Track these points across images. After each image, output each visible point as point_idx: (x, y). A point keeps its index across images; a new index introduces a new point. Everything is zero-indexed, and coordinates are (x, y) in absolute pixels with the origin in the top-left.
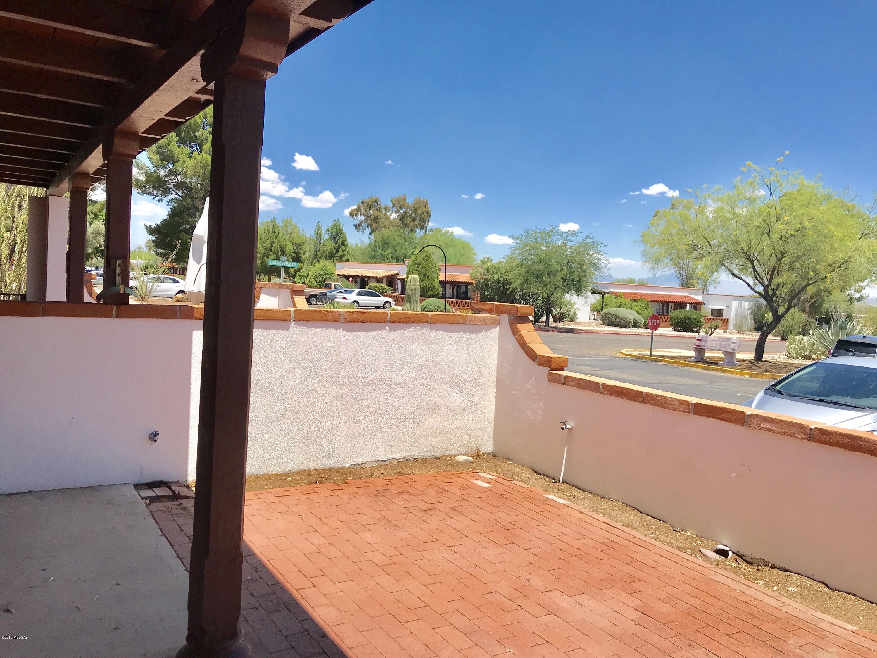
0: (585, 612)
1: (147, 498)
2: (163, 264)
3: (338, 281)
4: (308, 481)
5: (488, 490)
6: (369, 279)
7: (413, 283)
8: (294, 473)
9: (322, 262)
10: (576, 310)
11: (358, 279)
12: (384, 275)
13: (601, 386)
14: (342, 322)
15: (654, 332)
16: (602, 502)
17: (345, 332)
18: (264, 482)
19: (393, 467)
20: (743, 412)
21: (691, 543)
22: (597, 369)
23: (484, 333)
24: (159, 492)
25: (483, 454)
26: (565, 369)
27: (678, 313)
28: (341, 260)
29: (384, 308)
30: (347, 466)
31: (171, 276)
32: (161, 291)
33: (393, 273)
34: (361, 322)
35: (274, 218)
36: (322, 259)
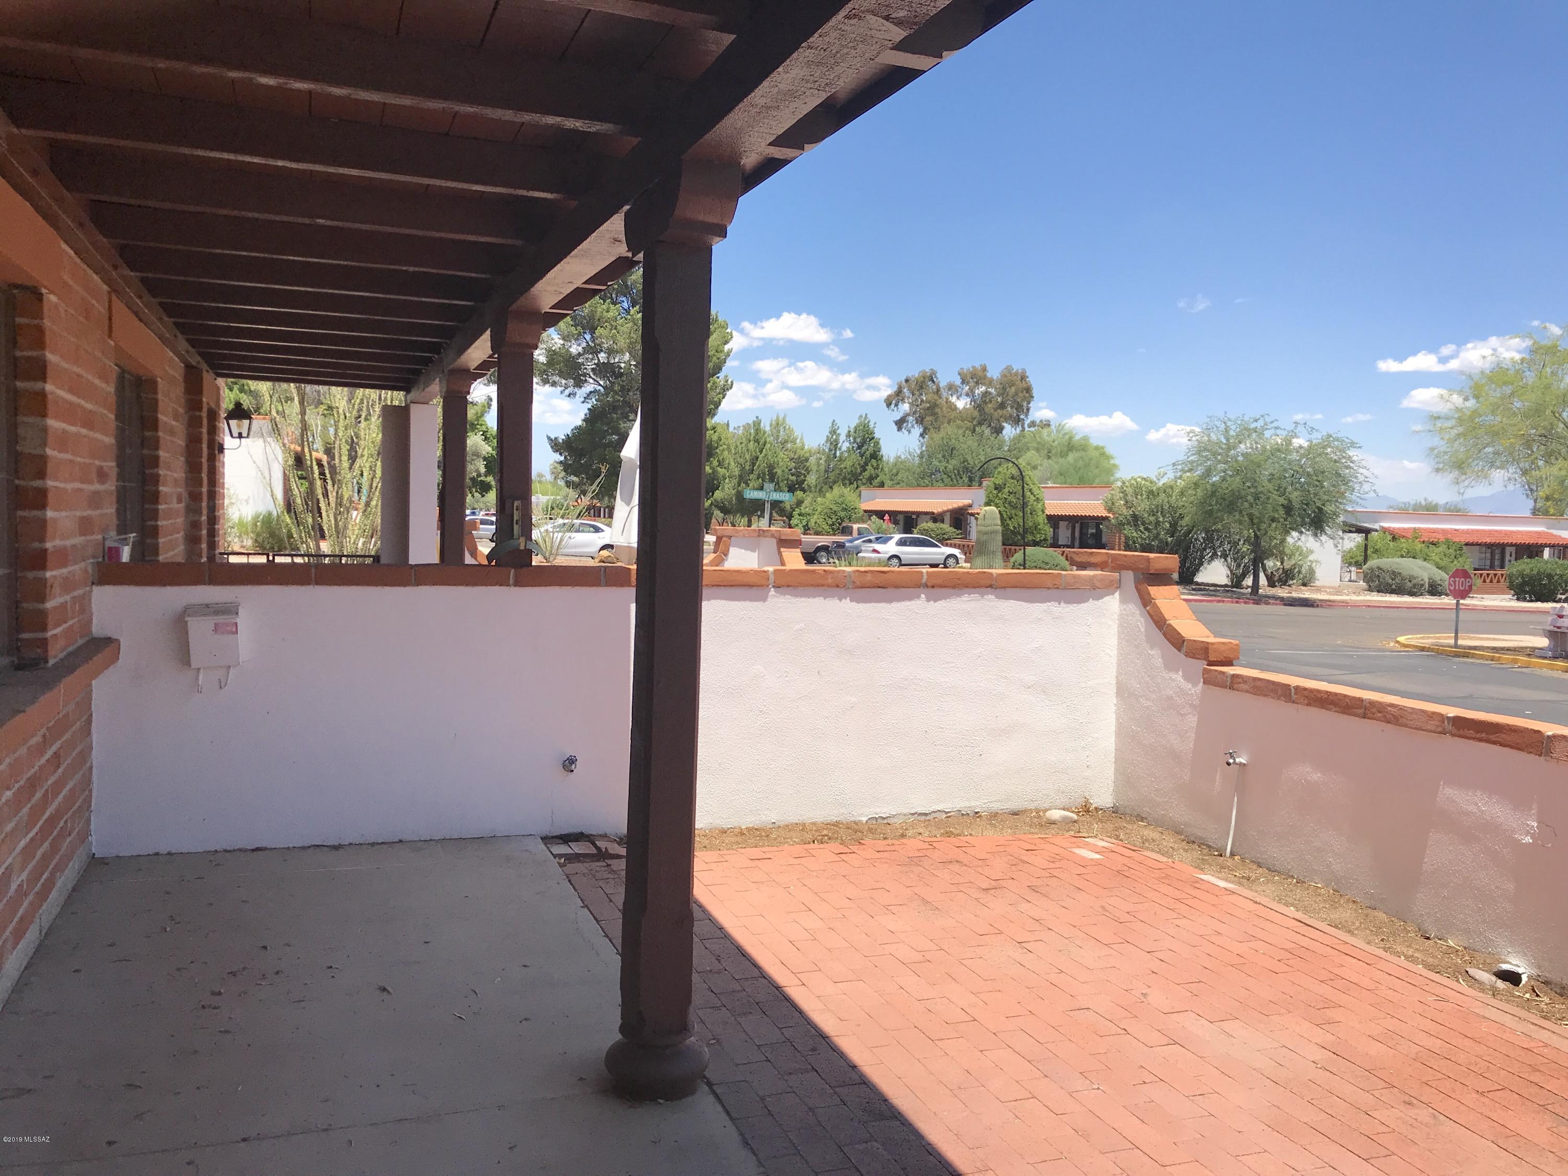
0: (1233, 1045)
1: (560, 856)
2: (577, 501)
3: (864, 522)
4: (802, 840)
5: (1097, 863)
6: (918, 516)
7: (987, 522)
8: (779, 827)
9: (838, 490)
10: (1314, 564)
11: (901, 518)
12: (945, 509)
13: (1293, 690)
14: (849, 588)
15: (1462, 601)
16: (1297, 889)
17: (854, 604)
18: (733, 840)
19: (938, 824)
20: (1539, 732)
21: (1452, 959)
22: (1344, 672)
23: (1091, 604)
24: (577, 848)
25: (1096, 808)
26: (1234, 662)
27: (1526, 566)
28: (871, 484)
29: (946, 567)
30: (864, 819)
31: (591, 520)
32: (575, 547)
33: (961, 505)
34: (879, 587)
35: (757, 417)
36: (838, 484)
